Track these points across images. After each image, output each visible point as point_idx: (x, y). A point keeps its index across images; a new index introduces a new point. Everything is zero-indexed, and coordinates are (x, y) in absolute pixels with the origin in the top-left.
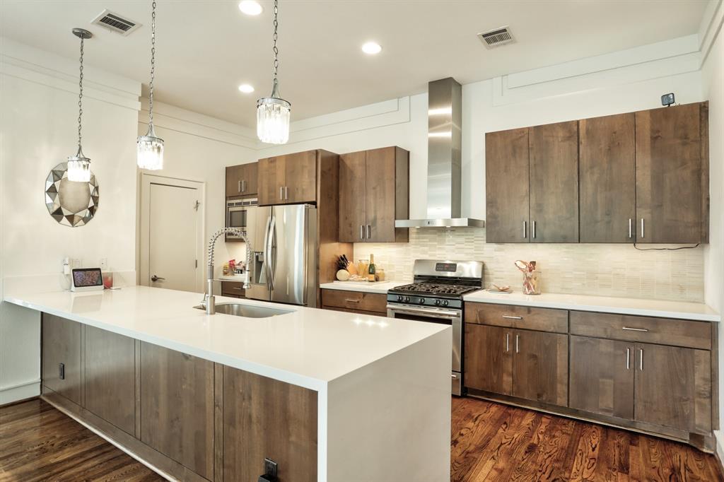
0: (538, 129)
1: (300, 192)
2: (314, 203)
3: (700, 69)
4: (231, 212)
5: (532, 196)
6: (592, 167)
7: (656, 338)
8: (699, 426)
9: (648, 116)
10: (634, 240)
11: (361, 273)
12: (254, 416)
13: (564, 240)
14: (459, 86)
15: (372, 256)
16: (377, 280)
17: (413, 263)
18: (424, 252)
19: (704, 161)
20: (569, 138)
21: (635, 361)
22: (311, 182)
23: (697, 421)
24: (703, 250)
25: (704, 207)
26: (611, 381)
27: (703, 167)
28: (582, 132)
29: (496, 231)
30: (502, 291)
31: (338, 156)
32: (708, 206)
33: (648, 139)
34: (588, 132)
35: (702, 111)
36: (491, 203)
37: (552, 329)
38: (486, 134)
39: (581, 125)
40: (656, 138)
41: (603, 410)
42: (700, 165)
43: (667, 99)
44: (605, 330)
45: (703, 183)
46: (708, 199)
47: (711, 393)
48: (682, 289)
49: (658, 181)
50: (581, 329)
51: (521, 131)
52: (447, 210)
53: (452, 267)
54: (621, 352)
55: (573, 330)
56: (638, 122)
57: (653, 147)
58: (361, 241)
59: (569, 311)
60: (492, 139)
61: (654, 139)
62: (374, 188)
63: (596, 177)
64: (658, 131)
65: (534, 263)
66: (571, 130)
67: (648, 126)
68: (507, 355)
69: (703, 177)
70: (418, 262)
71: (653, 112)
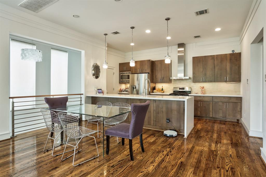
0: (205, 56)
1: (144, 70)
2: (149, 73)
3: (240, 44)
4: (121, 75)
5: (204, 72)
6: (217, 65)
7: (231, 101)
8: (239, 118)
9: (229, 55)
10: (226, 81)
11: (159, 91)
12: (164, 111)
13: (211, 82)
14: (185, 44)
15: (162, 86)
16: (164, 92)
17: (173, 88)
18: (175, 85)
19: (240, 65)
20: (212, 59)
21: (226, 106)
22: (148, 68)
23: (238, 117)
24: (240, 83)
25: (240, 74)
26: (222, 111)
27: (240, 66)
28: (215, 58)
29: (195, 80)
30: (196, 93)
31: (153, 61)
32: (241, 74)
33: (229, 60)
34: (216, 58)
35: (240, 54)
36: (194, 73)
37: (209, 101)
38: (193, 57)
39: (215, 56)
40: (231, 59)
41: (220, 117)
42: (239, 65)
43: (233, 51)
44: (220, 100)
45: (240, 69)
46: (241, 73)
47: (241, 111)
48: (236, 92)
49: (231, 69)
50: (215, 100)
51: (201, 57)
52: (183, 75)
53: (183, 89)
54: (223, 104)
55: (213, 100)
56: (227, 56)
57: (230, 62)
58: (160, 83)
59: (213, 96)
60: (194, 58)
61: (230, 60)
62: (163, 69)
63: (218, 68)
64: (231, 58)
65: (203, 87)
66: (213, 57)
67: (229, 57)
68: (199, 107)
69: (240, 68)
70: (174, 88)
71: (230, 54)
